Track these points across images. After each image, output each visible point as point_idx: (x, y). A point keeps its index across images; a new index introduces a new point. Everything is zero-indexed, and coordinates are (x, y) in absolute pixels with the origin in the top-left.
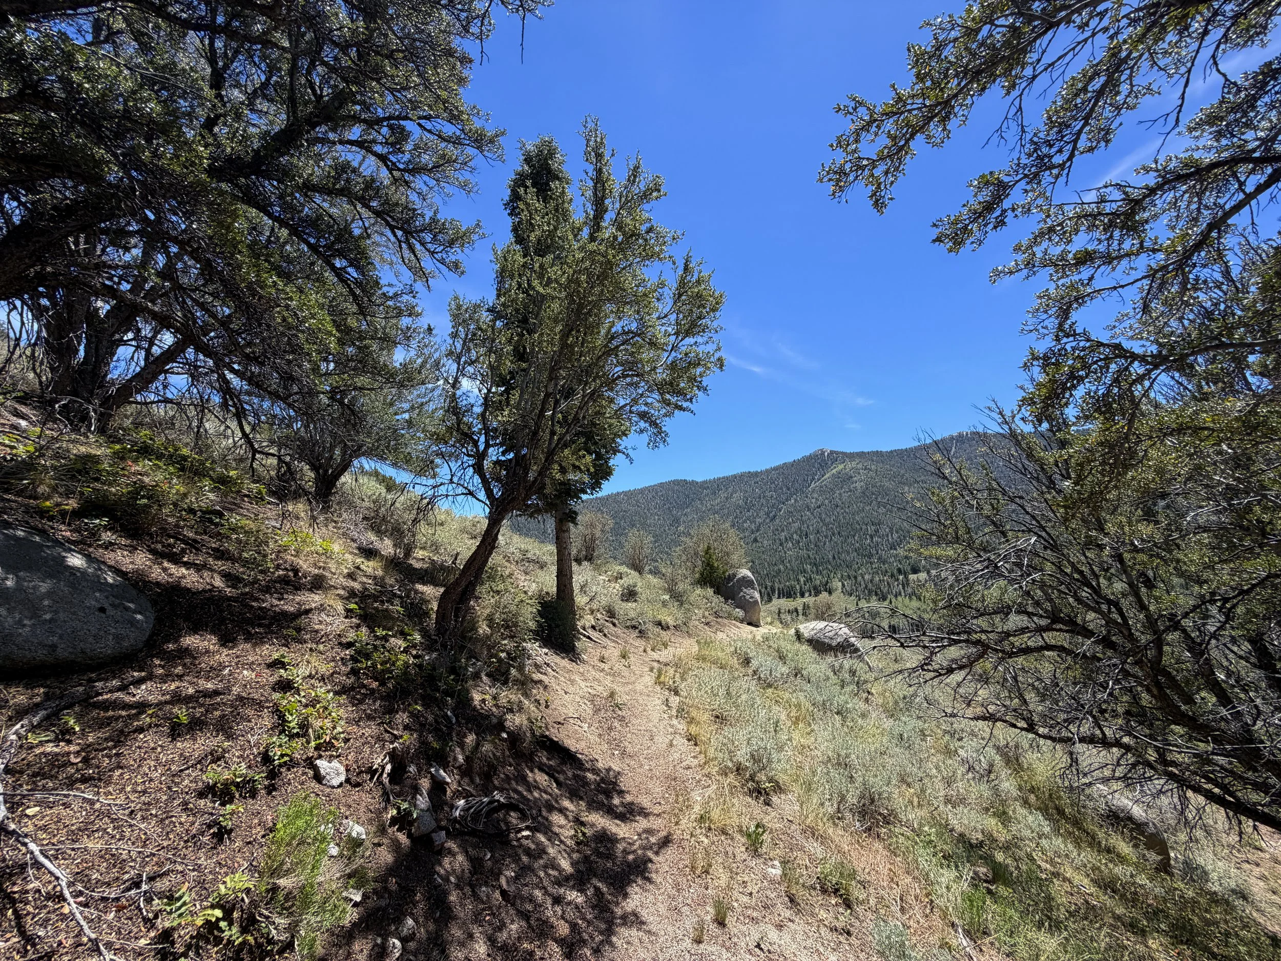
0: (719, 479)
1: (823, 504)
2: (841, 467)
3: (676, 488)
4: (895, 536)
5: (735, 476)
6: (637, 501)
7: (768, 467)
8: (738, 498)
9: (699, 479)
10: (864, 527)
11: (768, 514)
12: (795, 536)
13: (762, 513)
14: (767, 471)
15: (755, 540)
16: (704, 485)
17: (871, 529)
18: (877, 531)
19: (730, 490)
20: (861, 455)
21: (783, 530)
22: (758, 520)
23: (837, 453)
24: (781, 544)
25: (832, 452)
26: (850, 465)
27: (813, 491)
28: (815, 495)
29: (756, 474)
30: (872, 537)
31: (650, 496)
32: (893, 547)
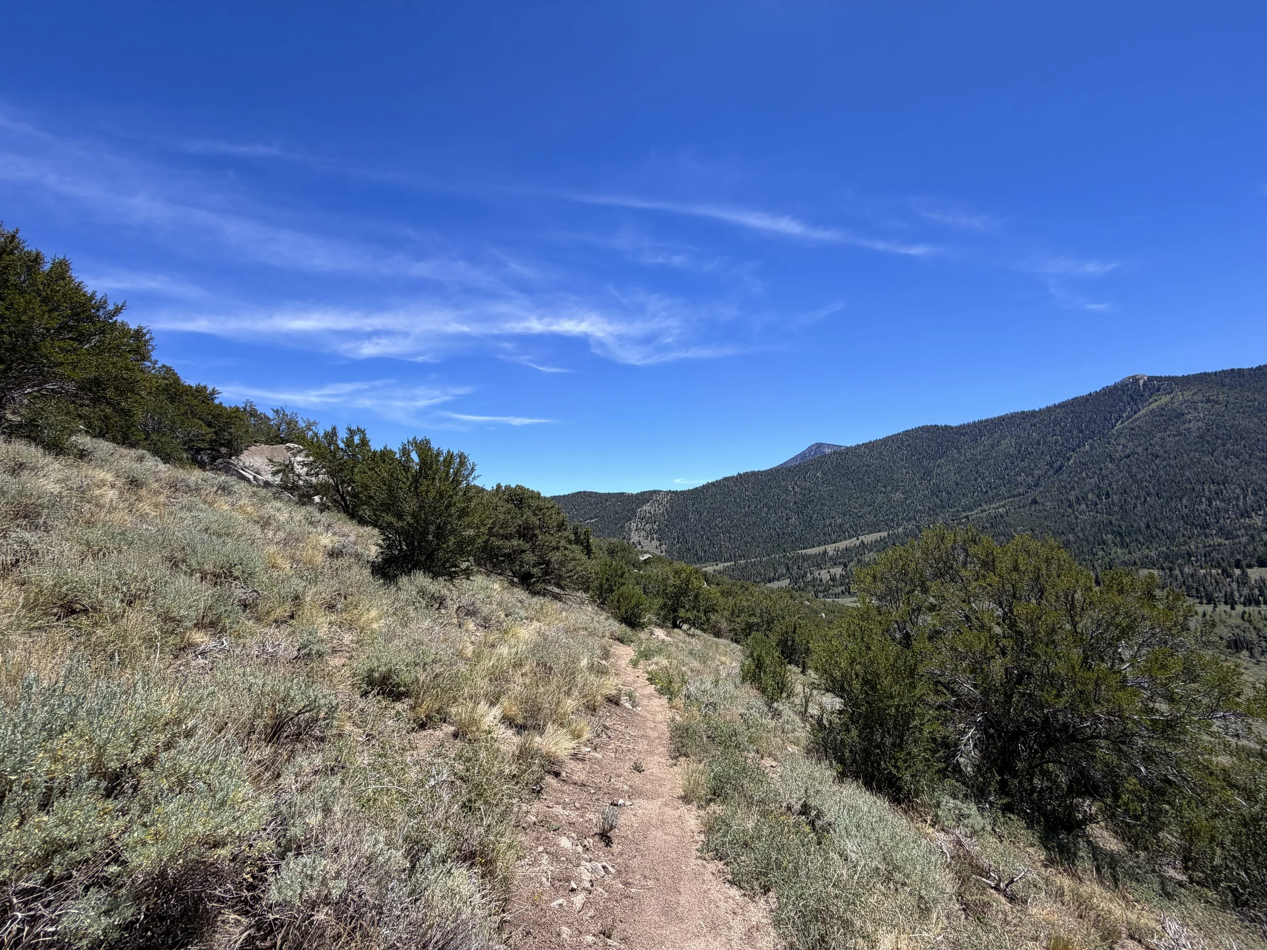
0: (980, 422)
1: (1133, 453)
2: (1165, 399)
3: (925, 435)
4: (1250, 499)
5: (1002, 419)
6: (880, 454)
7: (1050, 404)
8: (1007, 444)
9: (954, 423)
10: (1198, 487)
11: (1050, 464)
12: (1090, 496)
13: (1042, 464)
14: (1048, 409)
15: (1035, 502)
16: (961, 430)
17: (1209, 489)
18: (1218, 493)
19: (996, 435)
20: (1203, 378)
21: (1073, 488)
22: (1036, 472)
23: (1159, 379)
24: (1070, 506)
25: (1151, 379)
26: (1181, 396)
27: (1120, 434)
28: (1123, 441)
29: (1033, 414)
30: (1210, 501)
31: (894, 447)
32: (1245, 514)
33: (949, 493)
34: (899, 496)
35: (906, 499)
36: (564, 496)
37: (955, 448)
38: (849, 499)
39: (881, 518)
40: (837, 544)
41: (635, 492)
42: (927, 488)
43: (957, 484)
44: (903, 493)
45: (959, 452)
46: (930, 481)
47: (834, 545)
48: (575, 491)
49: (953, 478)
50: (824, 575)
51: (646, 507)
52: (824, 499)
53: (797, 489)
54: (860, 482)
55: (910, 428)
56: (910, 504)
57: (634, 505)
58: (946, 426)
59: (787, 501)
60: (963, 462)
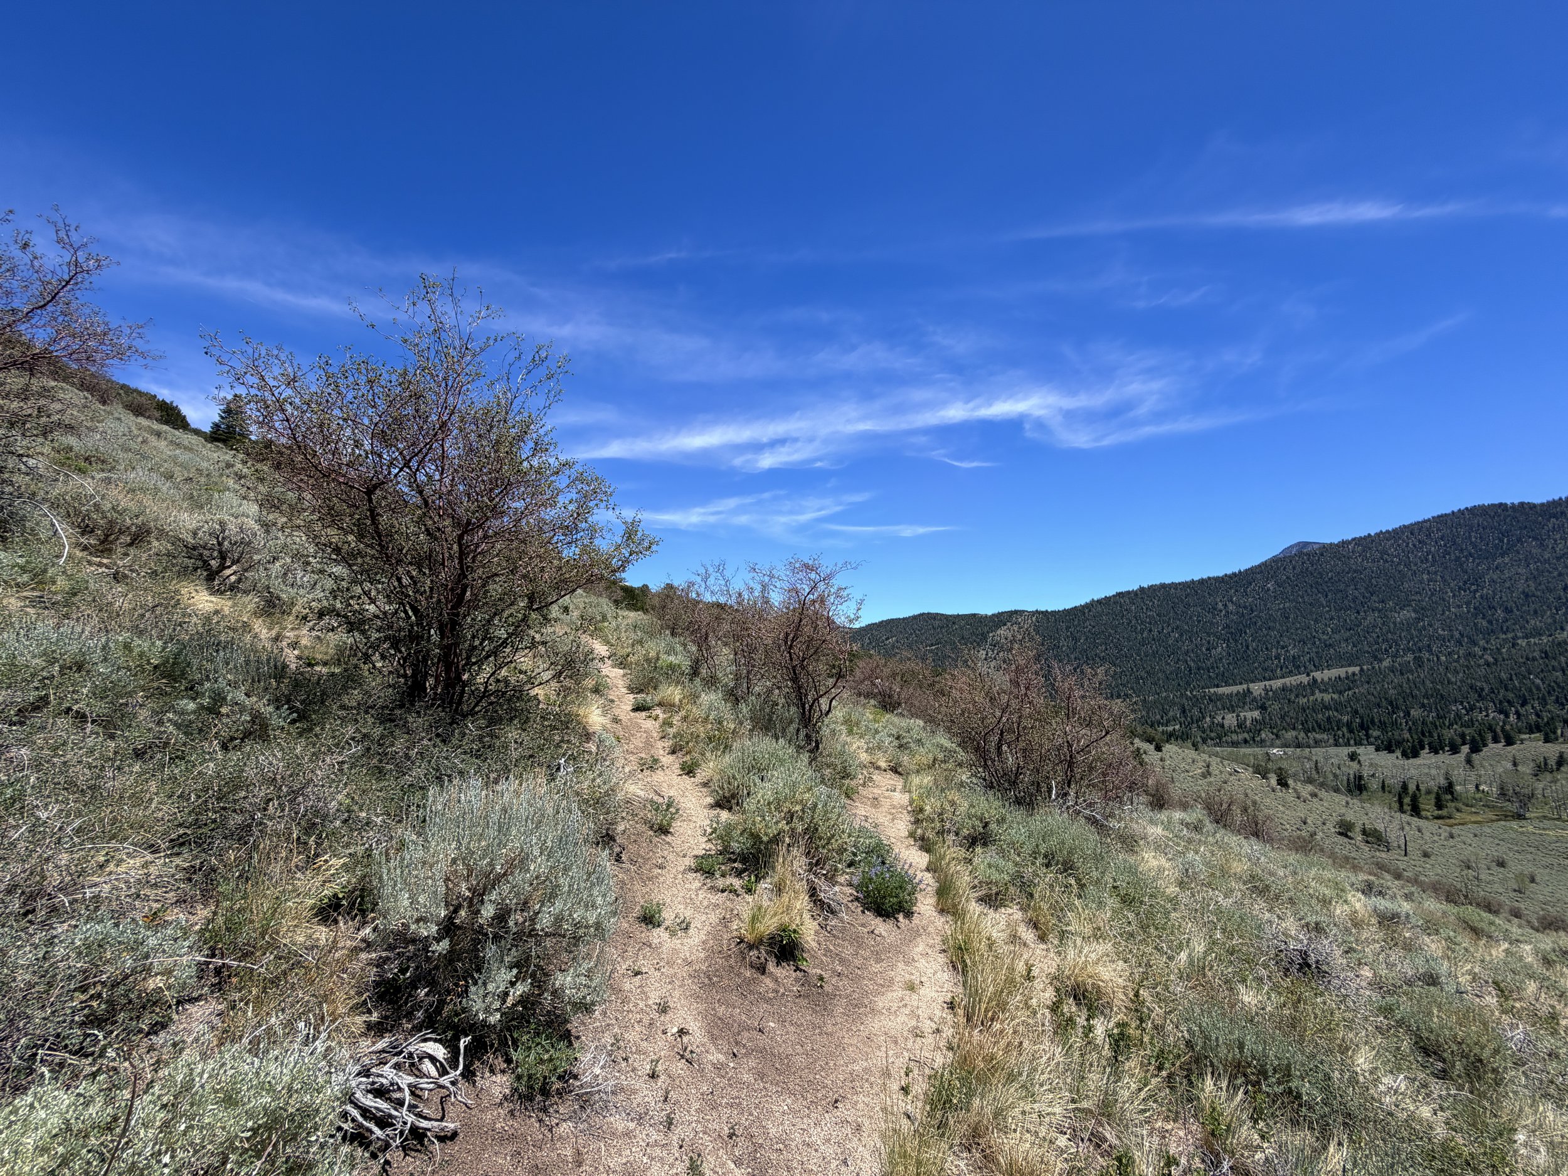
33: (1508, 610)
34: (1407, 614)
35: (1418, 619)
36: (904, 619)
37: (1535, 539)
38: (1316, 621)
39: (1367, 648)
40: (1272, 682)
41: (990, 613)
42: (1468, 603)
43: (1527, 596)
44: (1415, 611)
45: (1541, 545)
46: (1476, 591)
47: (1267, 683)
48: (917, 612)
49: (1521, 585)
50: (1230, 720)
51: (1002, 631)
52: (1275, 621)
53: (1231, 607)
54: (1339, 595)
55: (1448, 511)
56: (1424, 628)
57: (986, 629)
58: (1522, 504)
59: (1212, 623)
60: (1547, 561)
